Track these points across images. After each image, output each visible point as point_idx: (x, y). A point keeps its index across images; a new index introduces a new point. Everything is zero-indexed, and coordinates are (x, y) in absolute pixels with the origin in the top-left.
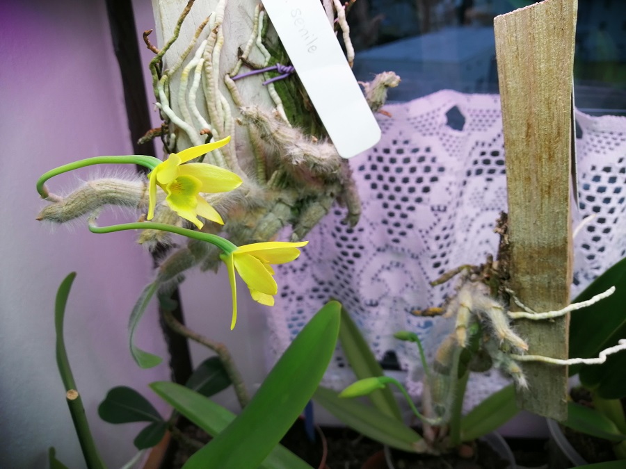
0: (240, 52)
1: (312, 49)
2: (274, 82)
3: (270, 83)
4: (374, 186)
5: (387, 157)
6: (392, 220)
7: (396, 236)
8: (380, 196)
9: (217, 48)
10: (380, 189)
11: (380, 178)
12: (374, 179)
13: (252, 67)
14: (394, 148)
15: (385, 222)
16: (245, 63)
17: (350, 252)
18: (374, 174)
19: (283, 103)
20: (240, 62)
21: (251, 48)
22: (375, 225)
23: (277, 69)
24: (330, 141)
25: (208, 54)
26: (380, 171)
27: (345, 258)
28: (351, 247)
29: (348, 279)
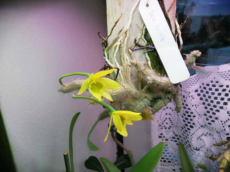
0: (135, 40)
1: (162, 40)
2: (148, 52)
3: (146, 52)
4: (201, 99)
5: (208, 88)
6: (208, 115)
7: (210, 121)
8: (204, 103)
9: (126, 39)
10: (204, 100)
11: (204, 96)
12: (202, 96)
13: (139, 46)
14: (211, 84)
15: (205, 115)
16: (137, 45)
17: (189, 125)
18: (202, 94)
19: (151, 60)
20: (135, 44)
21: (139, 39)
22: (200, 115)
23: (149, 47)
24: (167, 76)
25: (122, 40)
26: (205, 93)
27: (186, 127)
28: (189, 123)
29: (187, 136)
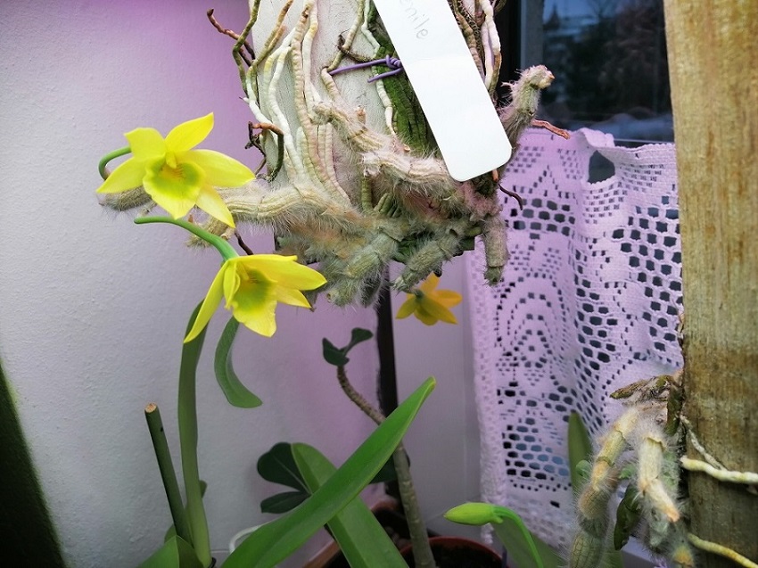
0: (342, 41)
1: (422, 33)
2: (383, 79)
3: (378, 79)
4: (634, 262)
5: (653, 221)
6: (656, 315)
7: (660, 339)
8: (642, 277)
9: (308, 36)
10: (643, 268)
11: (643, 250)
12: (635, 252)
13: (354, 59)
14: (663, 209)
15: (647, 316)
16: (345, 55)
17: (596, 351)
18: (636, 245)
20: (339, 53)
21: (354, 36)
22: (633, 319)
23: (385, 62)
25: (295, 41)
26: (644, 240)
27: (588, 359)
28: (597, 344)
29: (591, 389)
